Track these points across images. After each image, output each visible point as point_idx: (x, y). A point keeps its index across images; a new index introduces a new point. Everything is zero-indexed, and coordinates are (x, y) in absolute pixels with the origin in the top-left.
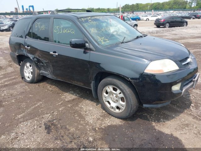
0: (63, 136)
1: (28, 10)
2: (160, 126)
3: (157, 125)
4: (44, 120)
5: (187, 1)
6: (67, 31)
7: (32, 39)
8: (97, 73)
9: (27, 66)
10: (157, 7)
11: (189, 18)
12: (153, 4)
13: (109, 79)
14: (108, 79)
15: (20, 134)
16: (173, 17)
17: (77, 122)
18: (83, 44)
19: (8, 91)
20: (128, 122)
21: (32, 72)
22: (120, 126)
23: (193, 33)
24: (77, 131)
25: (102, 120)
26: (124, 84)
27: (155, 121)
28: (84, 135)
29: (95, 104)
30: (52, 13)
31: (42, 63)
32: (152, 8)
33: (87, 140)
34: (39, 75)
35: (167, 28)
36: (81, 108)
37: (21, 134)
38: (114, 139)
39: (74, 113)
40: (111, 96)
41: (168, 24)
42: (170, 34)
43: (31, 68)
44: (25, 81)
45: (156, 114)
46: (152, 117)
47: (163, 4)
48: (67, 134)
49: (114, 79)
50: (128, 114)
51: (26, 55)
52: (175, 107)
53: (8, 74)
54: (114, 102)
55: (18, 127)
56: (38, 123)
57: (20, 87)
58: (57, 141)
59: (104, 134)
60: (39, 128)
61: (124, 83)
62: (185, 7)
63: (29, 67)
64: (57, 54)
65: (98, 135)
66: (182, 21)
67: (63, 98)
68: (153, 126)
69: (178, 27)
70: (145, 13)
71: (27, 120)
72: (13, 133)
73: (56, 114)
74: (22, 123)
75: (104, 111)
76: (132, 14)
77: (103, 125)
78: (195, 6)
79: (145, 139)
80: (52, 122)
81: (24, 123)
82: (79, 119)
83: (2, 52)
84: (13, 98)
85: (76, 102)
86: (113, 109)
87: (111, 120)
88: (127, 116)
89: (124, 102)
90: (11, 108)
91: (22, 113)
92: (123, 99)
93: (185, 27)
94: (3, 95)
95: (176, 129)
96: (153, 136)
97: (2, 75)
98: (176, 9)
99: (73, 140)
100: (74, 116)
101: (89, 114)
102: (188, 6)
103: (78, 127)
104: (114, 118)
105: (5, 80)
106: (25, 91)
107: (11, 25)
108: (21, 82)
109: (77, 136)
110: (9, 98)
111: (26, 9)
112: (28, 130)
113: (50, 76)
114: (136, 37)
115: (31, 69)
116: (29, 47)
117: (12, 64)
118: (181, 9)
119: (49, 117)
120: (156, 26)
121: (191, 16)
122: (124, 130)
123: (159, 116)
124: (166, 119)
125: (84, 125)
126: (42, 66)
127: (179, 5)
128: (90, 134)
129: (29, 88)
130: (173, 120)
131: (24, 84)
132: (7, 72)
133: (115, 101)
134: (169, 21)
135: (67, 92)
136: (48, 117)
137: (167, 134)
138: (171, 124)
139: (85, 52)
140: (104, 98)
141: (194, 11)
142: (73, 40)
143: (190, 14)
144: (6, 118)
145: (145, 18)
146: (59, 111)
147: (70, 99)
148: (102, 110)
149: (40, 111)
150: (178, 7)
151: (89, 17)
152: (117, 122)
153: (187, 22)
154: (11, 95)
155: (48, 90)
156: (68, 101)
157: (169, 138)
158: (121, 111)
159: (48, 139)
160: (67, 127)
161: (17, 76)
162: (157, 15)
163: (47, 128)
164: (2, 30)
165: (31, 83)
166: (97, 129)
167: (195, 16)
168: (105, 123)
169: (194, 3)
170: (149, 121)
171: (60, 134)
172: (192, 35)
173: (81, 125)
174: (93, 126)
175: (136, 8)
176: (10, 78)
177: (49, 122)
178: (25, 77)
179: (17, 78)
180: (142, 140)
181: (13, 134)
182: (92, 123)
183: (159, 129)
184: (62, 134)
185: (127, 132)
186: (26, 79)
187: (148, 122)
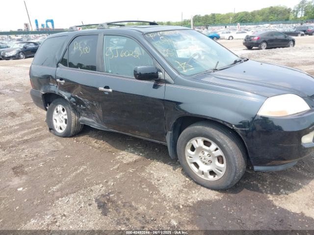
0: (128, 219)
1: (45, 26)
2: (282, 200)
3: (275, 200)
4: (94, 195)
5: (290, 8)
6: (127, 54)
7: (68, 68)
8: (178, 117)
9: (58, 110)
10: (244, 19)
11: (296, 34)
12: (238, 14)
13: (198, 127)
14: (196, 127)
15: (59, 216)
16: (272, 34)
17: (147, 197)
18: (154, 73)
19: (30, 149)
20: (229, 194)
21: (66, 120)
22: (217, 201)
23: (305, 57)
24: (150, 211)
25: (187, 193)
26: (223, 135)
27: (271, 194)
28: (162, 217)
29: (171, 168)
30: (101, 27)
31: (84, 105)
32: (236, 20)
33: (169, 224)
34: (78, 124)
35: (264, 51)
36: (150, 174)
37: (62, 216)
38: (212, 222)
39: (141, 181)
40: (201, 154)
41: (264, 44)
42: (270, 59)
43: (65, 112)
44: (55, 135)
45: (272, 182)
46: (265, 187)
47: (253, 14)
48: (134, 215)
49: (206, 126)
50: (229, 183)
51: (57, 93)
52: (299, 171)
53: (26, 123)
54: (206, 164)
55: (55, 205)
56: (86, 199)
57: (48, 144)
58: (120, 227)
59: (194, 214)
60: (88, 207)
61: (223, 133)
62: (288, 18)
63: (62, 112)
64: (110, 90)
65: (185, 216)
66: (287, 38)
67: (119, 159)
68: (270, 200)
69: (281, 48)
70: (226, 27)
71: (67, 194)
72: (47, 214)
73: (112, 184)
74: (60, 199)
75: (187, 179)
76: (206, 29)
77: (189, 201)
78: (303, 16)
79: (262, 222)
80: (108, 198)
81: (64, 198)
82: (149, 192)
83: (12, 90)
84: (39, 160)
85: (141, 166)
86: (203, 176)
87: (201, 193)
88: (228, 186)
89: (223, 163)
90: (39, 175)
91: (57, 184)
92: (220, 158)
93: (291, 47)
94: (23, 156)
95: (307, 205)
96: (274, 217)
97: (17, 125)
98: (274, 21)
99: (145, 224)
100: (140, 186)
101: (165, 184)
102: (292, 17)
103: (151, 205)
104: (206, 189)
105: (23, 132)
106: (56, 150)
107: (21, 49)
108: (50, 136)
109: (152, 219)
110: (33, 160)
111: (42, 25)
112: (72, 210)
113: (96, 125)
114: (233, 62)
115: (65, 115)
116: (63, 81)
117: (30, 109)
118: (280, 20)
119: (101, 190)
120: (245, 48)
121: (298, 32)
122: (224, 207)
123: (277, 185)
124: (289, 190)
125: (159, 200)
126: (84, 110)
127: (278, 15)
128: (172, 215)
129: (62, 144)
130: (301, 190)
131: (53, 138)
132: (25, 121)
133: (207, 162)
134: (267, 40)
135: (123, 150)
136: (99, 189)
137: (295, 214)
138: (298, 198)
139: (155, 86)
140: (189, 158)
141: (302, 24)
142: (139, 67)
143: (297, 28)
144: (33, 191)
145: (227, 36)
146: (115, 180)
147: (131, 160)
148: (183, 176)
149: (85, 180)
150: (275, 18)
151: (160, 31)
152: (212, 195)
153: (294, 41)
154: (37, 156)
155: (93, 147)
156: (128, 164)
157: (300, 220)
158: (217, 178)
159: (106, 224)
160: (133, 204)
161: (41, 127)
162: (246, 31)
163: (101, 206)
164: (8, 57)
165: (64, 137)
166: (181, 207)
167: (304, 31)
168: (192, 198)
169: (300, 12)
170: (262, 192)
171: (124, 215)
172: (304, 60)
173: (155, 200)
174: (174, 202)
175: (211, 21)
176: (30, 130)
177: (104, 197)
178: (55, 127)
179: (42, 130)
180: (257, 224)
181: (48, 217)
182: (170, 197)
183: (280, 205)
184: (127, 216)
185: (230, 211)
186: (57, 132)
187: (261, 194)
